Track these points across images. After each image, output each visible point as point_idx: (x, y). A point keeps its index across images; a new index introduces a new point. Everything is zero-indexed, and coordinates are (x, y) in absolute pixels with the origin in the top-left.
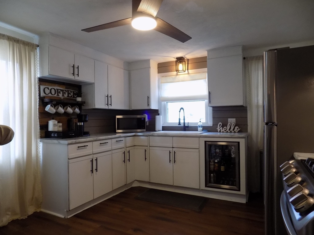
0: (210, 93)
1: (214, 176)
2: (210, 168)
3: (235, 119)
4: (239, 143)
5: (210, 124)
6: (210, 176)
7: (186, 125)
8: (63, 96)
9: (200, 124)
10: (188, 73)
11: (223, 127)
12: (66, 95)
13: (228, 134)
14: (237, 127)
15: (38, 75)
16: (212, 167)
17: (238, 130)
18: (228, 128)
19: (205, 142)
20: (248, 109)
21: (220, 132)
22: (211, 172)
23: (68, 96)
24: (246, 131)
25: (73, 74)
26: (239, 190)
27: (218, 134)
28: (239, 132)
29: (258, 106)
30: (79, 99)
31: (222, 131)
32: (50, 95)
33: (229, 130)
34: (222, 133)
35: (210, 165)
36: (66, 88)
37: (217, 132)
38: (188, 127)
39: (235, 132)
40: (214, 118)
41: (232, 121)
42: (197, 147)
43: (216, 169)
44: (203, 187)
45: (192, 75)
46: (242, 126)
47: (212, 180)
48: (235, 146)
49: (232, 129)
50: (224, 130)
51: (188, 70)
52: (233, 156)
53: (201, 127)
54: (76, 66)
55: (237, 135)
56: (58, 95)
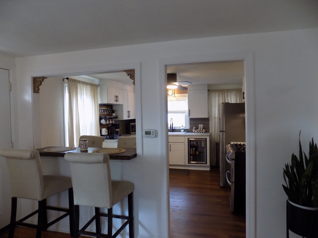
0: (189, 110)
1: (192, 157)
2: (190, 153)
3: (202, 125)
4: (206, 139)
5: (188, 127)
6: (191, 157)
7: (174, 128)
8: (106, 113)
9: (182, 128)
10: (175, 96)
11: (196, 129)
12: (107, 112)
13: (199, 133)
14: (204, 130)
15: (99, 103)
16: (192, 152)
17: (205, 131)
18: (199, 130)
19: (188, 138)
20: (210, 119)
21: (194, 132)
22: (191, 155)
23: (108, 113)
24: (209, 132)
25: (116, 101)
26: (206, 164)
27: (193, 134)
28: (205, 132)
29: (215, 118)
30: (114, 115)
31: (195, 132)
32: (102, 113)
33: (200, 131)
34: (195, 133)
35: (190, 151)
36: (107, 108)
37: (193, 132)
38: (175, 129)
39: (203, 132)
40: (190, 124)
41: (201, 126)
42: (183, 141)
43: (193, 153)
44: (187, 164)
45: (177, 97)
46: (206, 129)
47: (192, 160)
48: (204, 140)
49: (201, 131)
50: (196, 131)
51: (174, 94)
52: (203, 146)
53: (183, 129)
54: (117, 96)
55: (204, 134)
56: (104, 113)
